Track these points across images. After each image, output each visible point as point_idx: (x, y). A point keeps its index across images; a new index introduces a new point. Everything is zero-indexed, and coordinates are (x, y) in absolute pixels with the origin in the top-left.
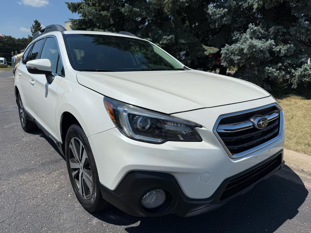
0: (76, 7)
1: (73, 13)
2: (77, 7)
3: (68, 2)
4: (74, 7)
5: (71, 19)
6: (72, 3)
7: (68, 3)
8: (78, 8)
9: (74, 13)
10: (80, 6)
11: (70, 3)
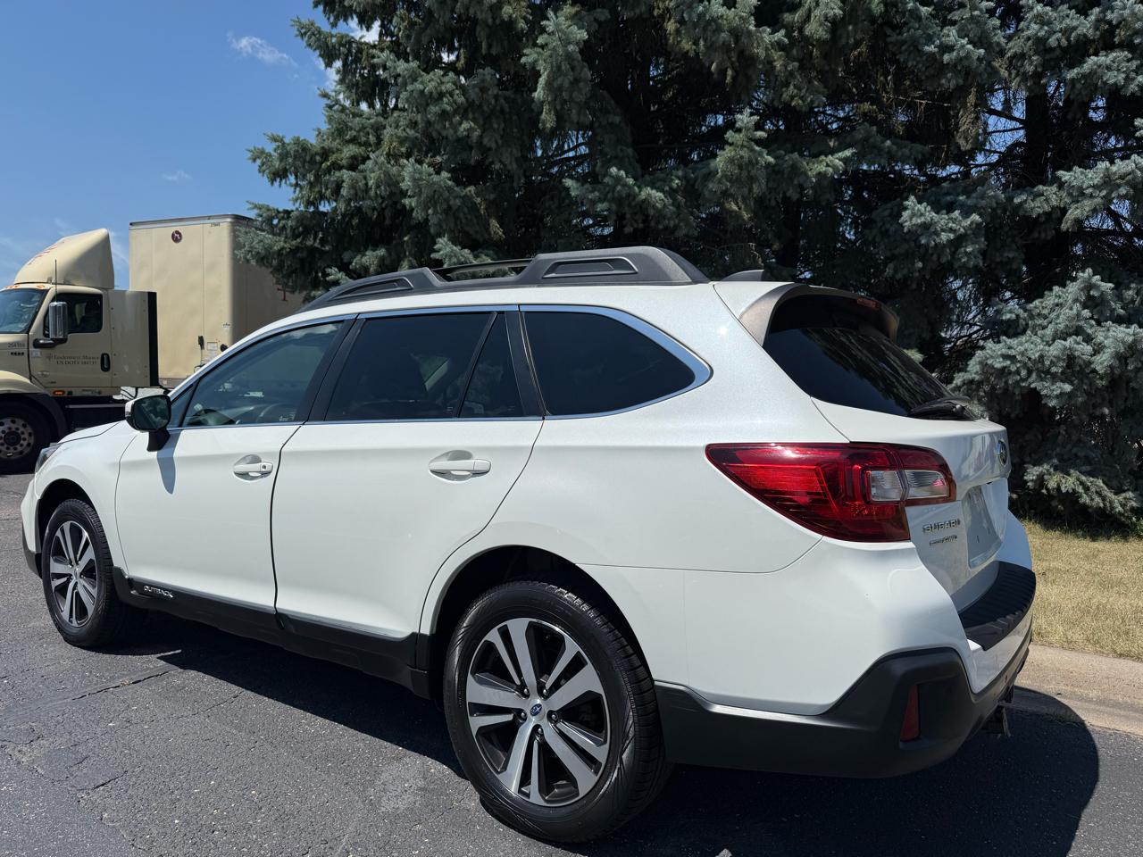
0: (312, 157)
1: (272, 183)
2: (318, 158)
3: (281, 135)
4: (308, 158)
5: (259, 207)
6: (297, 141)
7: (282, 140)
8: (322, 163)
9: (276, 184)
10: (332, 158)
11: (287, 141)
